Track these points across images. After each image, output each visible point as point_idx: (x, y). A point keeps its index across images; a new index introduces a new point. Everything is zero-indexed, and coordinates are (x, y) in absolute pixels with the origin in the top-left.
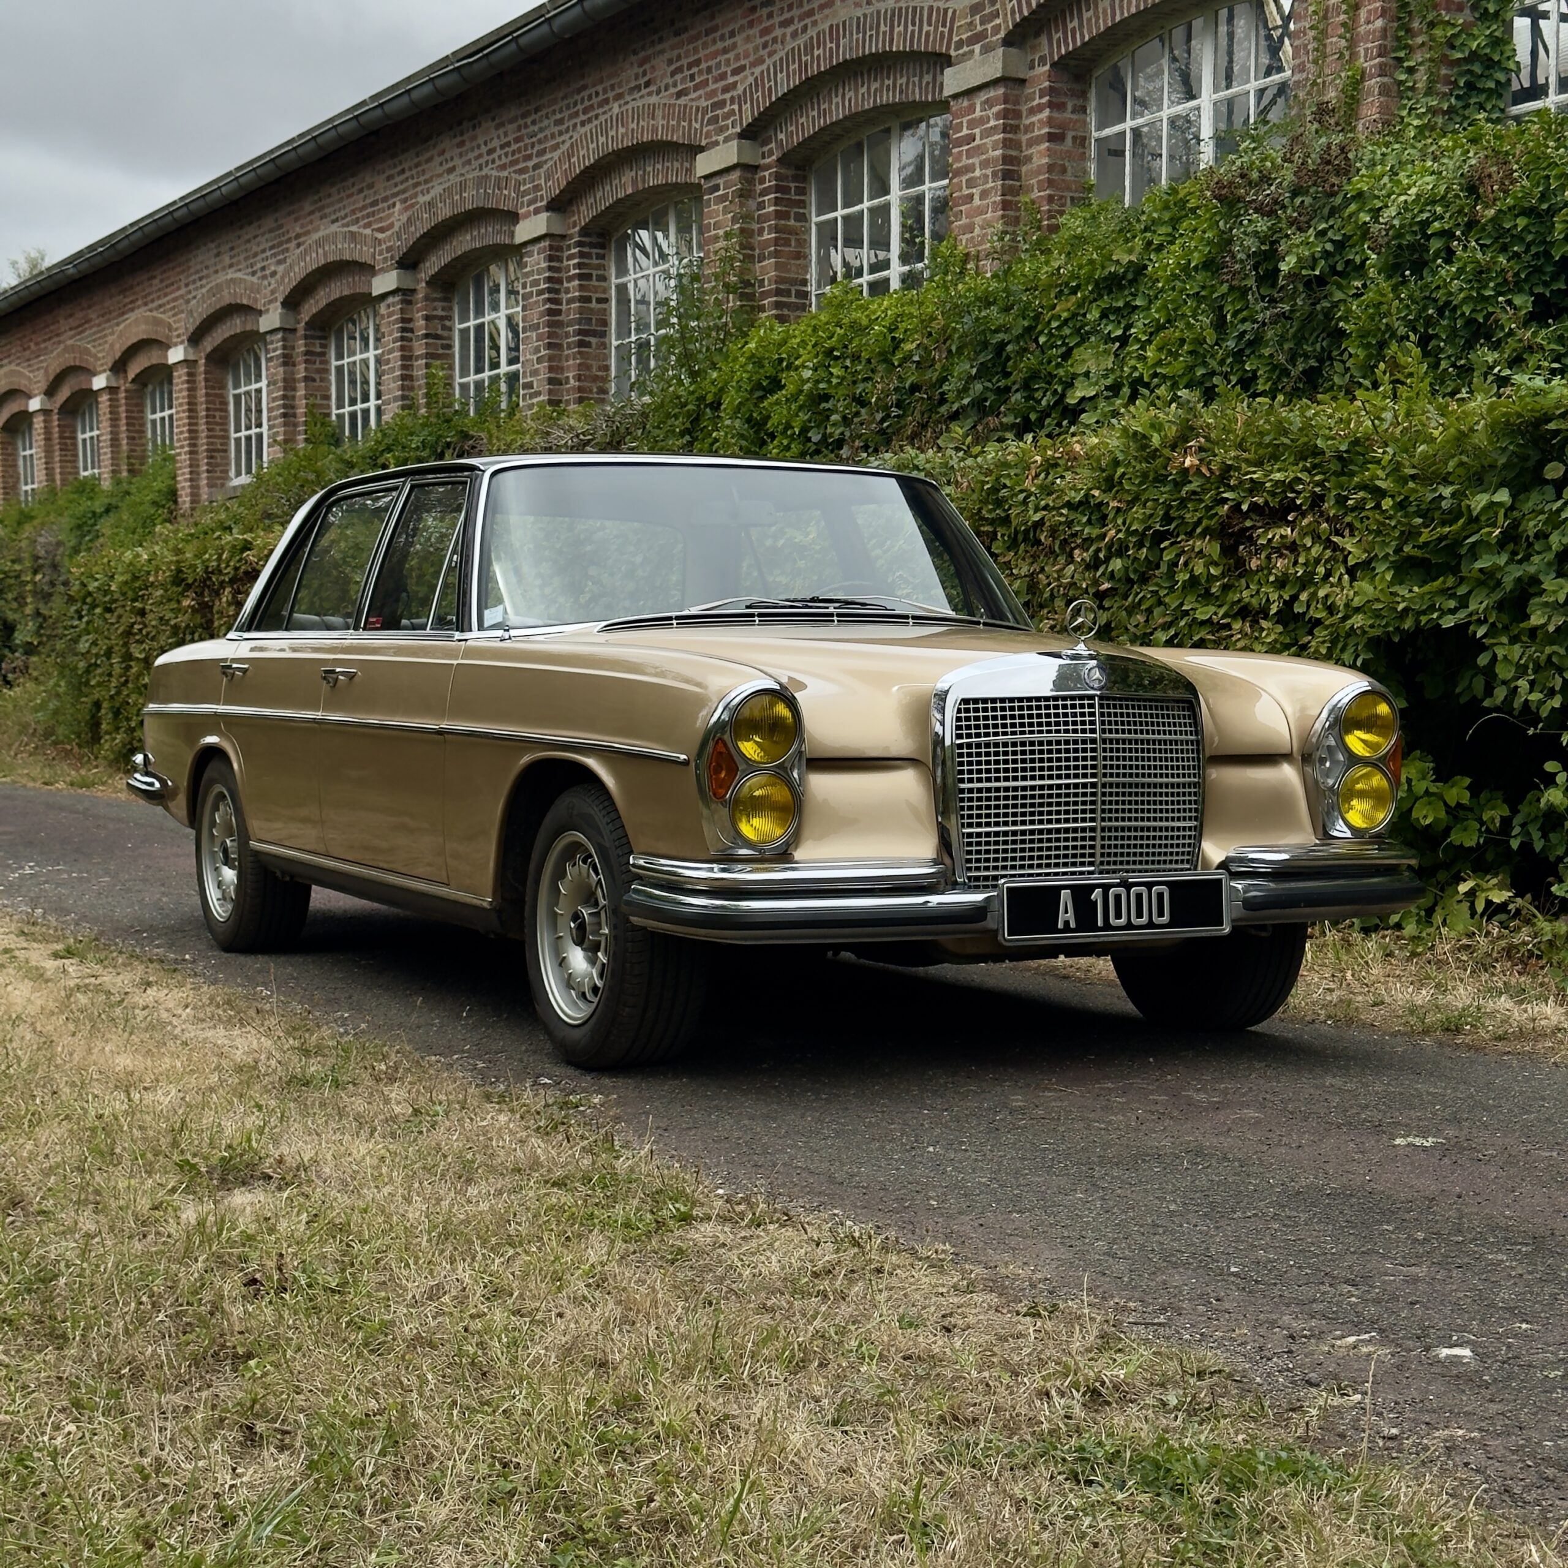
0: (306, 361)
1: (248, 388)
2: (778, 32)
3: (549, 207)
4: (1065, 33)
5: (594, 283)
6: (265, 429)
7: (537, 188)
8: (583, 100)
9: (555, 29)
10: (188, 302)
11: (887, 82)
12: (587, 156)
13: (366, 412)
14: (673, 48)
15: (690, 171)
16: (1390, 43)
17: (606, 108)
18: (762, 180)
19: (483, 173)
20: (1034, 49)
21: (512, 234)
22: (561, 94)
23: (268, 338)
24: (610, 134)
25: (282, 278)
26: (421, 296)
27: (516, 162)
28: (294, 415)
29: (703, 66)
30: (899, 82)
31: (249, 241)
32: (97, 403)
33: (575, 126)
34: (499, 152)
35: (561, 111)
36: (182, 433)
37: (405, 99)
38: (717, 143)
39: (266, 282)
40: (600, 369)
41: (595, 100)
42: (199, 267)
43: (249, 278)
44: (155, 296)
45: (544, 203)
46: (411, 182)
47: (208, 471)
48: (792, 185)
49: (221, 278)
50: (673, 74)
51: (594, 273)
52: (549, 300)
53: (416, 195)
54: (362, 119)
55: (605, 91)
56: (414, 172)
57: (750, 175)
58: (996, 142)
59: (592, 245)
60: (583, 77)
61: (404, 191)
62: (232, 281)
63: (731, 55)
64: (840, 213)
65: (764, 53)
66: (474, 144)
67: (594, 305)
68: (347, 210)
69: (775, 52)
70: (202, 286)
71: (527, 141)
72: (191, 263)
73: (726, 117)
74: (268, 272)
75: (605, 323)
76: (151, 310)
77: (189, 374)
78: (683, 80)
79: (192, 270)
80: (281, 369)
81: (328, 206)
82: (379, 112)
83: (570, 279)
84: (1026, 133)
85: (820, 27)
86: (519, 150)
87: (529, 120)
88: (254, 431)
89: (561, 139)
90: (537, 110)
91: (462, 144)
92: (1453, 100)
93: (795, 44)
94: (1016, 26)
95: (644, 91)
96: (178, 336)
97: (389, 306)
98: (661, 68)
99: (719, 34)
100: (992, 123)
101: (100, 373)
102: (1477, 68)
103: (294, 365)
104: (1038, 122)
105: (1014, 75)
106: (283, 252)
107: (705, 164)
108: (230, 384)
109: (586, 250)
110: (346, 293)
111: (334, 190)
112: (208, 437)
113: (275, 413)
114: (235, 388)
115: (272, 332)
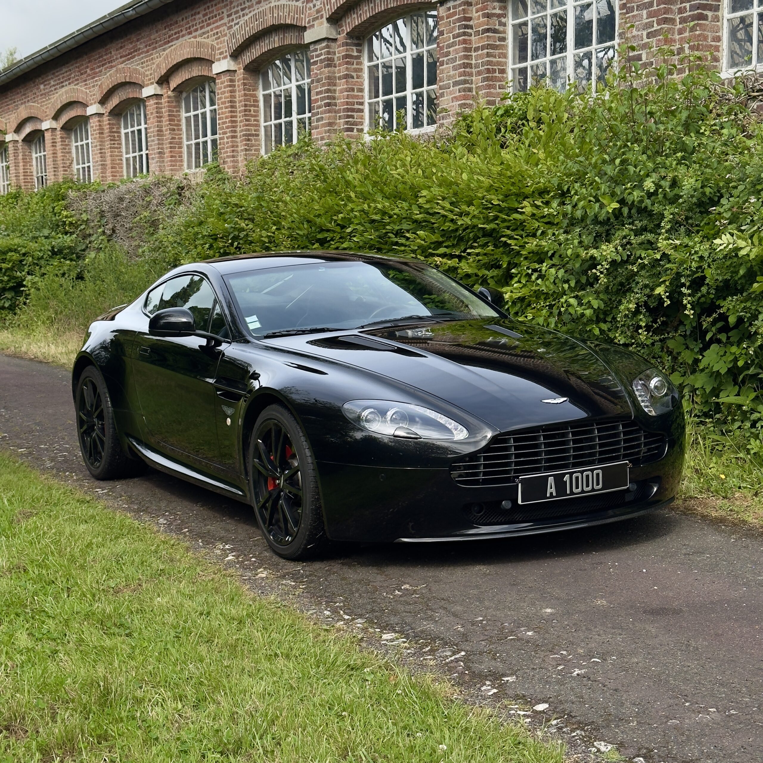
0: (345, 63)
1: (277, 89)
6: (295, 117)
10: (230, 27)
13: (402, 100)
23: (312, 47)
36: (224, 123)
39: (311, 5)
49: (264, 6)
70: (244, 15)
76: (195, 37)
77: (231, 81)
79: (235, 4)
80: (324, 70)
88: (283, 120)
96: (221, 53)
101: (148, 85)
103: (335, 66)
108: (261, 86)
112: (245, 125)
113: (319, 103)
114: (264, 90)
115: (315, 42)
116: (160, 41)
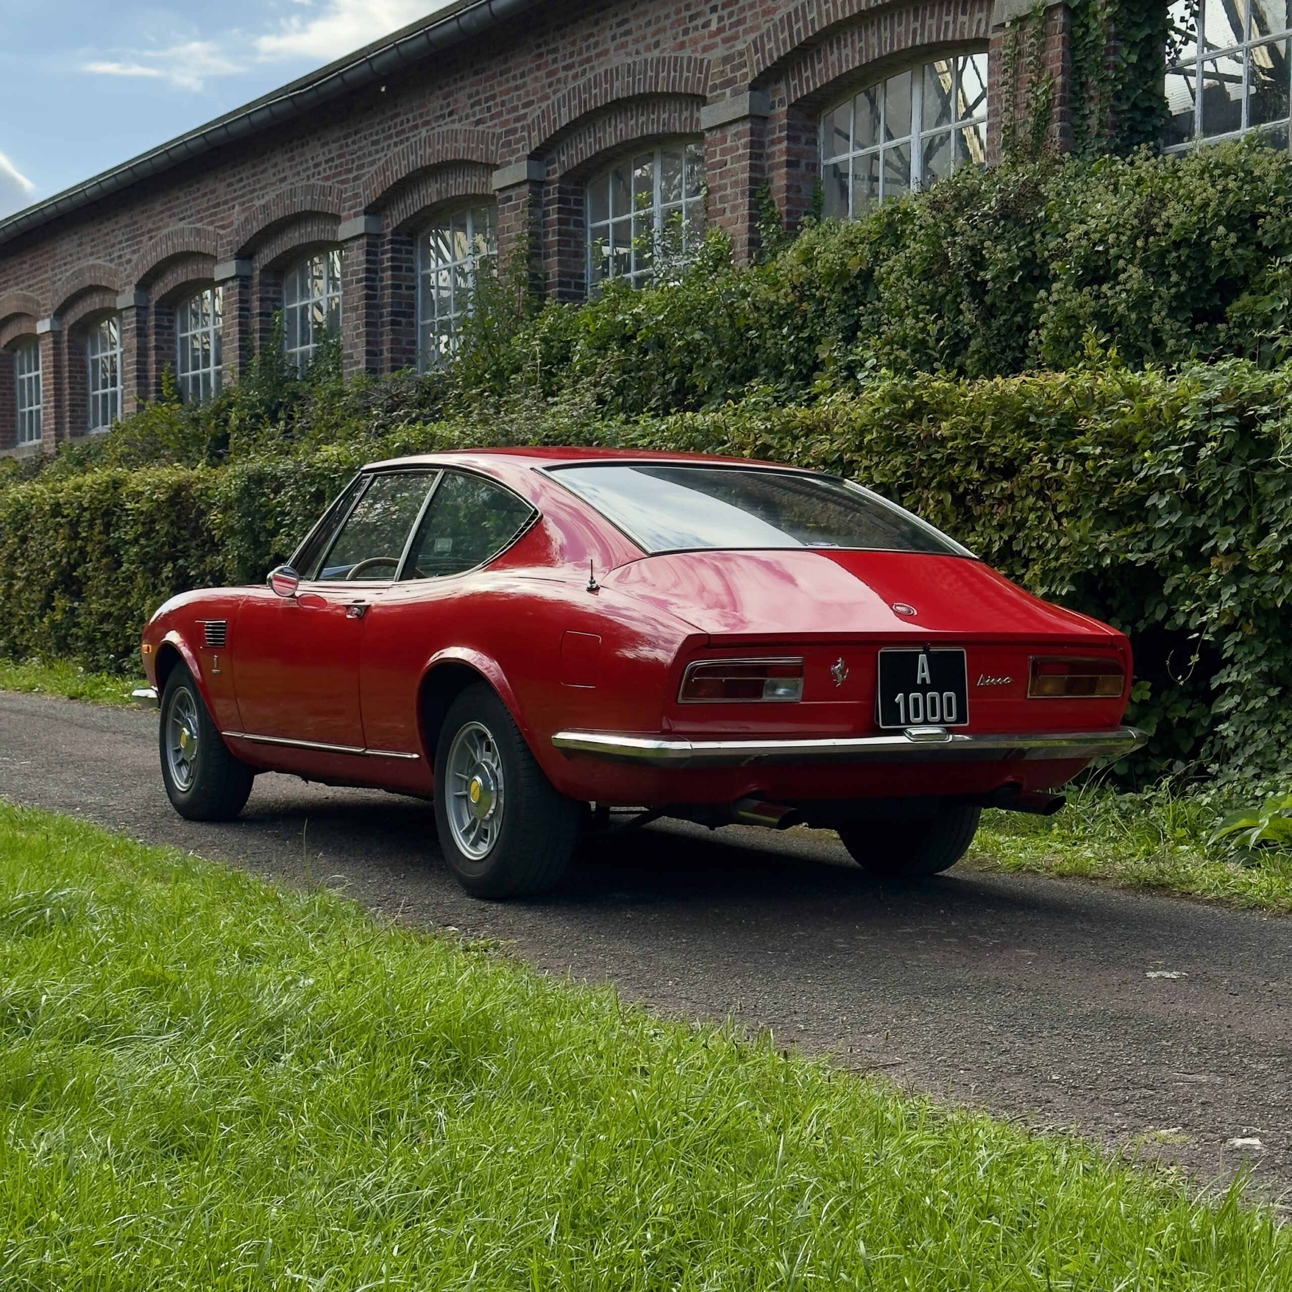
0: (156, 334)
1: (105, 354)
2: (561, 74)
3: (366, 212)
4: (800, 81)
5: (404, 273)
6: (119, 387)
7: (356, 196)
8: (396, 124)
9: (375, 68)
10: (54, 283)
11: (652, 117)
12: (400, 170)
13: (206, 376)
14: (472, 85)
15: (485, 184)
16: (1067, 95)
17: (416, 132)
18: (547, 193)
19: (310, 183)
20: (775, 92)
21: (335, 233)
22: (378, 120)
23: (124, 313)
24: (419, 153)
25: (137, 265)
26: (256, 280)
27: (339, 174)
28: (146, 377)
29: (498, 100)
30: (662, 116)
31: (107, 234)
33: (389, 146)
34: (324, 166)
35: (377, 134)
36: (48, 390)
37: (246, 122)
38: (509, 163)
39: (122, 268)
40: (409, 343)
41: (406, 126)
42: (63, 255)
43: (108, 264)
44: (25, 277)
45: (363, 208)
46: (248, 189)
47: (71, 422)
48: (572, 198)
49: (84, 263)
50: (472, 106)
51: (404, 265)
52: (367, 287)
53: (252, 200)
54: (208, 137)
55: (415, 119)
56: (251, 180)
57: (537, 189)
58: (744, 167)
59: (402, 243)
60: (396, 106)
61: (243, 196)
62: (93, 266)
63: (522, 92)
64: (611, 221)
65: (550, 91)
66: (303, 159)
67: (404, 291)
68: (193, 210)
69: (559, 90)
70: (66, 271)
71: (348, 157)
72: (57, 251)
73: (518, 141)
74: (124, 260)
75: (413, 306)
76: (21, 290)
77: (55, 342)
78: (481, 111)
79: (58, 257)
80: (135, 341)
81: (176, 207)
82: (223, 131)
83: (384, 270)
84: (768, 159)
85: (597, 71)
86: (341, 165)
87: (350, 141)
88: (109, 390)
89: (379, 156)
90: (356, 133)
91: (292, 159)
92: (1118, 141)
93: (576, 84)
94: (761, 74)
95: (448, 120)
96: (46, 311)
97: (229, 289)
98: (462, 99)
99: (512, 74)
100: (741, 151)
102: (1138, 116)
103: (146, 336)
104: (779, 151)
105: (759, 114)
106: (137, 243)
107: (499, 180)
108: (89, 351)
109: (397, 246)
110: (191, 277)
111: (181, 194)
112: (70, 394)
113: (129, 376)
114: (93, 354)
115: (127, 309)
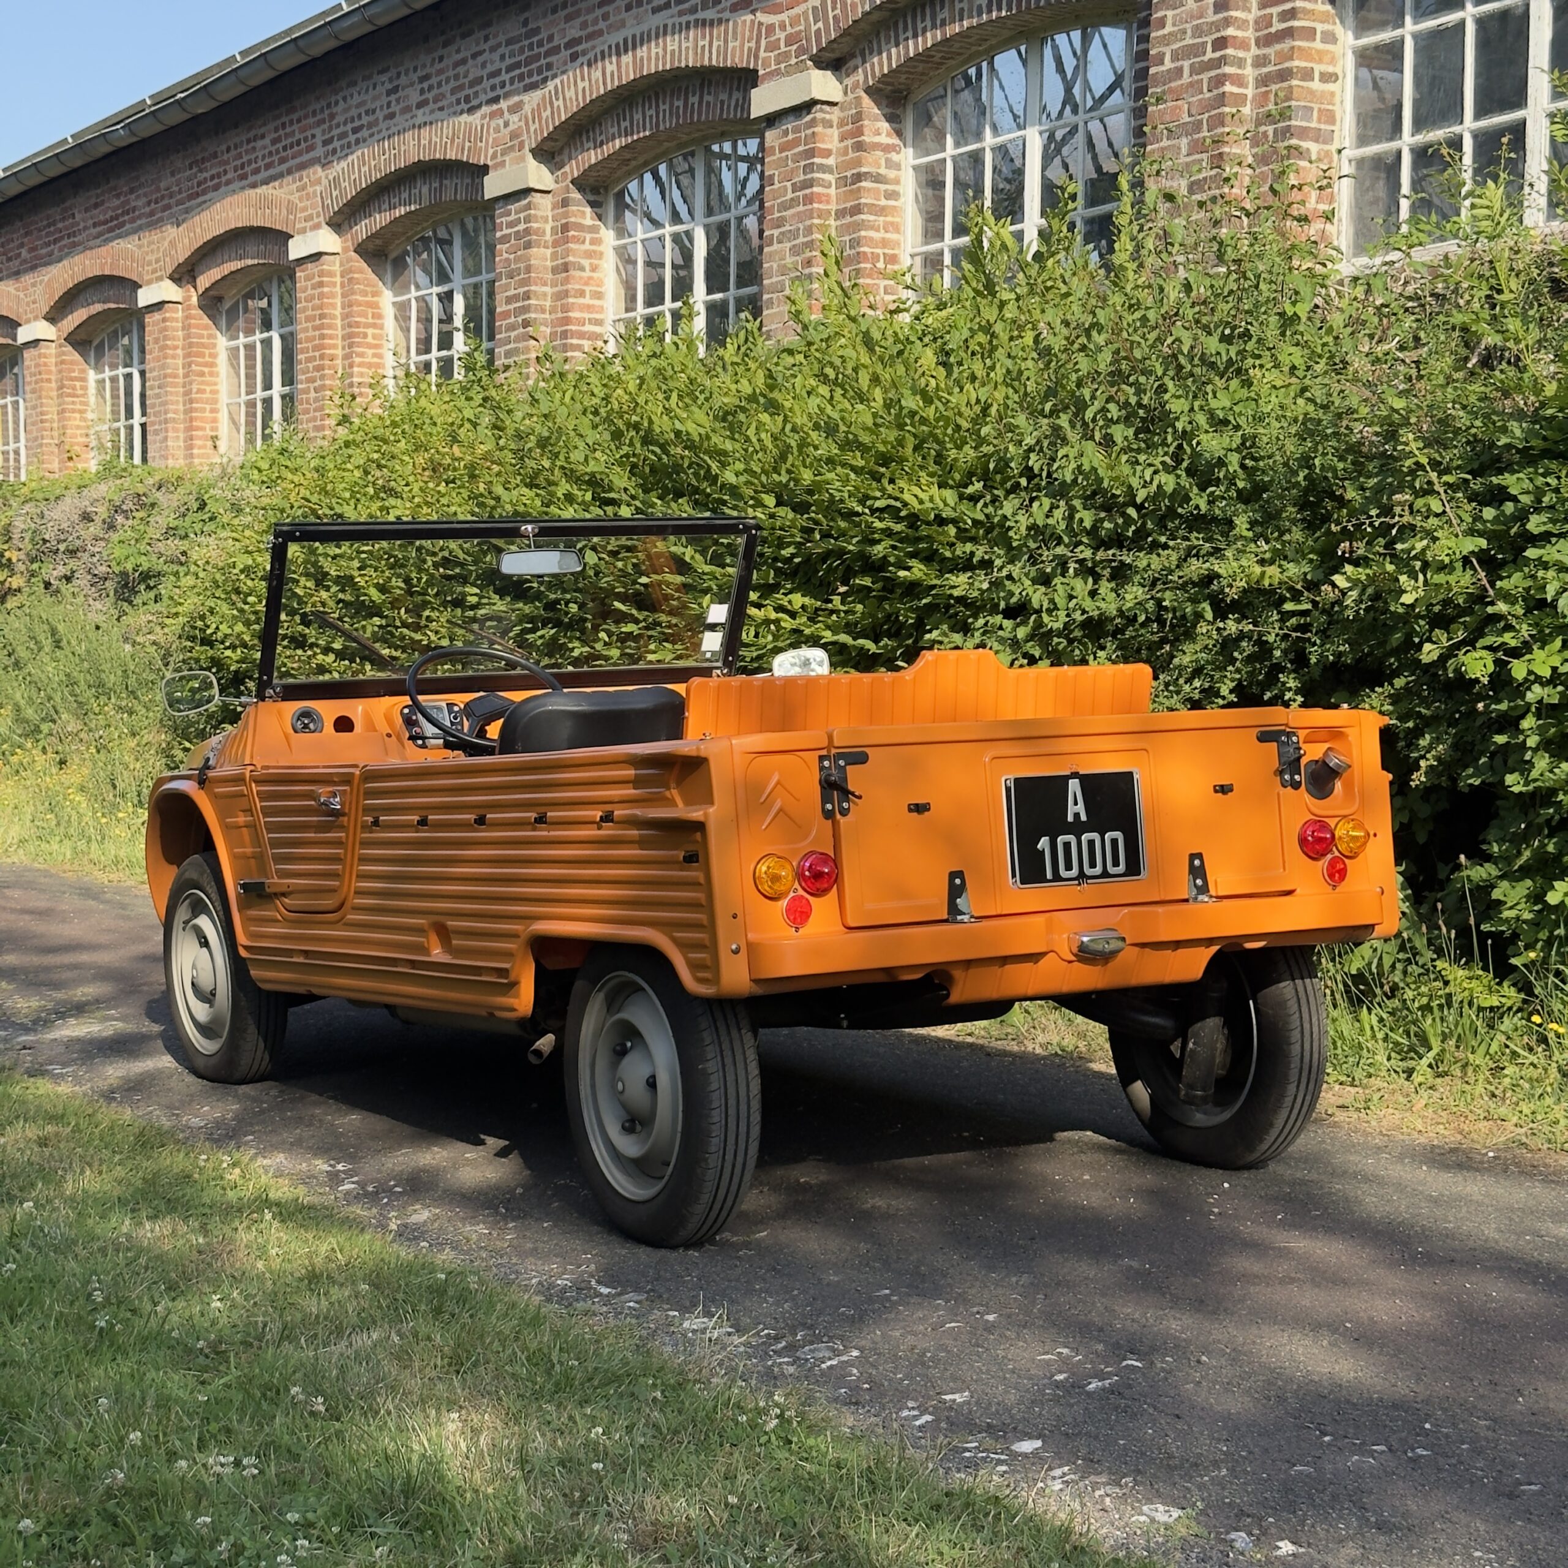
5: (1318, 44)
6: (458, 350)
10: (330, 166)
23: (499, 208)
25: (537, 112)
31: (464, 61)
32: (142, 327)
36: (310, 360)
39: (501, 122)
42: (354, 112)
43: (465, 117)
44: (261, 163)
49: (402, 123)
67: (1316, 85)
72: (339, 109)
74: (503, 105)
75: (1328, 115)
76: (254, 186)
79: (340, 119)
83: (1266, 41)
88: (434, 356)
96: (308, 218)
97: (786, 133)
101: (149, 282)
106: (540, 71)
114: (395, 295)
115: (506, 197)
116: (180, 192)
